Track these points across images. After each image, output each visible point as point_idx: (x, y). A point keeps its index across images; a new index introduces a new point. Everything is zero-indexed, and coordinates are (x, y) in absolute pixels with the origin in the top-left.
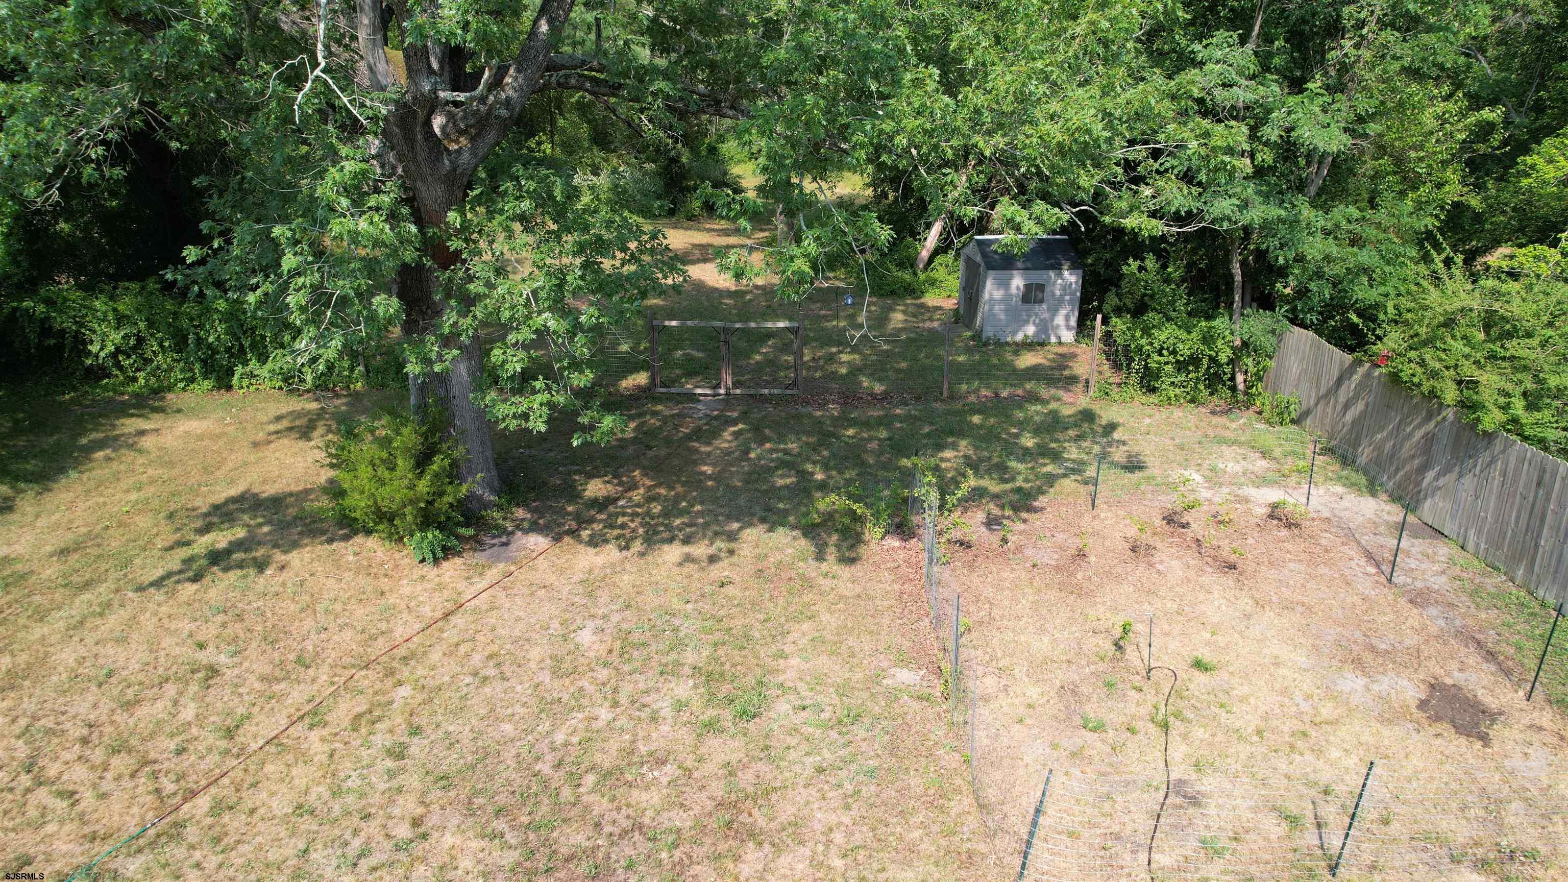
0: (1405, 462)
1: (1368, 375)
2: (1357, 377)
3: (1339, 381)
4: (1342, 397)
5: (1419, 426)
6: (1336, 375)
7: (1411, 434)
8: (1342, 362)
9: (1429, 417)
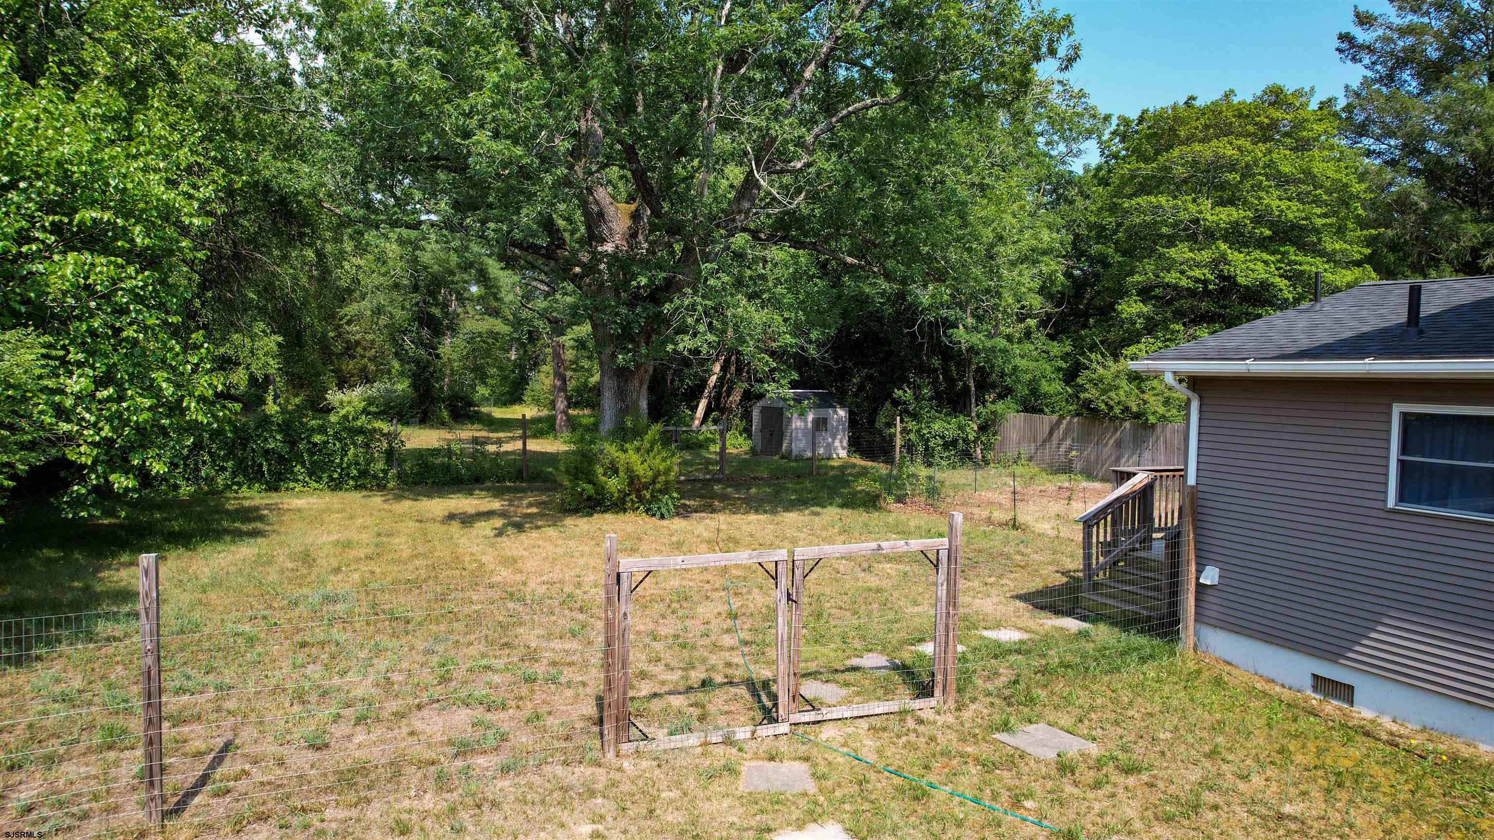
0: (1106, 460)
1: (1070, 422)
2: (1063, 426)
3: (1051, 433)
4: (1055, 442)
5: (1110, 438)
6: (1047, 430)
7: (1107, 443)
8: (1050, 422)
9: (1116, 430)
